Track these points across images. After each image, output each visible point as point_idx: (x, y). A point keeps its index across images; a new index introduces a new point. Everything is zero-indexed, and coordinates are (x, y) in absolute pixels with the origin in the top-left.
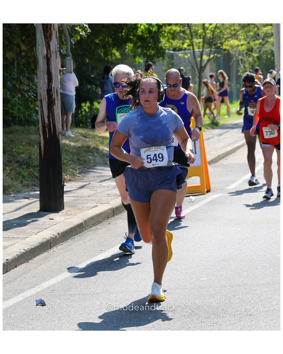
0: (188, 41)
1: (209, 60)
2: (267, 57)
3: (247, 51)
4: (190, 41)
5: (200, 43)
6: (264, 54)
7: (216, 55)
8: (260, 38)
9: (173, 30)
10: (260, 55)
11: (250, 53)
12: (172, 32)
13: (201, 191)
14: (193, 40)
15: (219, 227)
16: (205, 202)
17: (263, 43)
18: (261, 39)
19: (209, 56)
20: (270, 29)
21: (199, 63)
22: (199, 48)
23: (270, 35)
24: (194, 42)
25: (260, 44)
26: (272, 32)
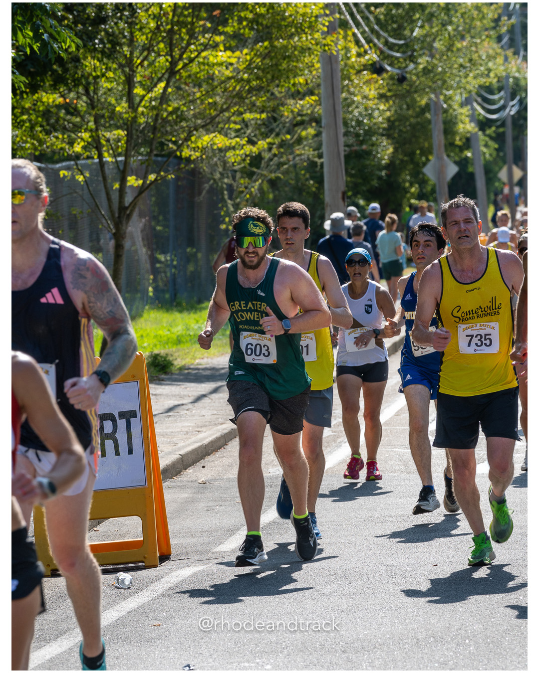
0: (86, 135)
1: (141, 190)
4: (90, 137)
5: (119, 140)
7: (162, 173)
9: (43, 103)
11: (255, 170)
12: (41, 109)
13: (145, 558)
14: (100, 132)
15: (211, 660)
16: (159, 587)
17: (291, 142)
19: (145, 178)
21: (115, 197)
22: (115, 156)
24: (103, 136)
25: (282, 144)
26: (312, 112)
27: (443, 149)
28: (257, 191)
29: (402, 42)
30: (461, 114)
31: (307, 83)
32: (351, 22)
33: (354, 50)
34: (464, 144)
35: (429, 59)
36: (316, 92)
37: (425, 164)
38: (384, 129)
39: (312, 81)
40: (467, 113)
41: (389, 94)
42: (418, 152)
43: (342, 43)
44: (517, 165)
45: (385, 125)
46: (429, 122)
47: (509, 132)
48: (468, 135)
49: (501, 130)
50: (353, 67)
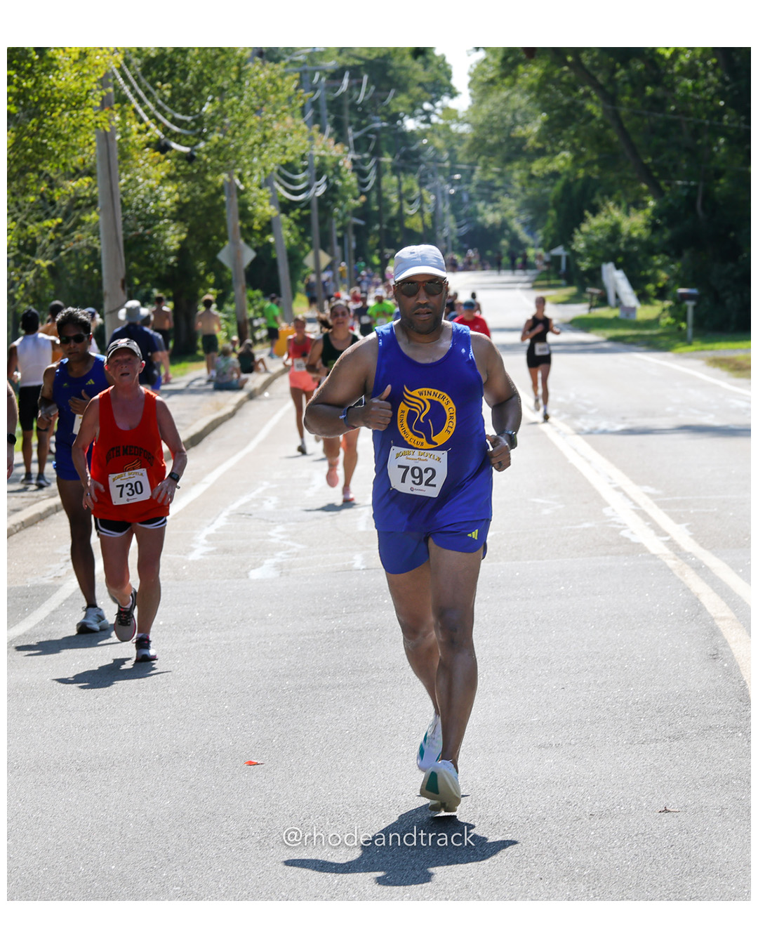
2: (79, 268)
3: (17, 252)
6: (69, 261)
8: (58, 212)
10: (56, 262)
11: (28, 257)
17: (67, 226)
18: (59, 215)
20: (86, 186)
23: (90, 202)
25: (58, 228)
26: (91, 194)
27: (238, 233)
28: (32, 281)
29: (189, 119)
30: (261, 197)
31: (84, 164)
32: (130, 96)
33: (135, 126)
34: (264, 228)
35: (221, 136)
36: (93, 172)
37: (218, 249)
38: (172, 213)
39: (89, 161)
40: (267, 196)
41: (178, 174)
42: (215, 238)
43: (117, 118)
44: (325, 250)
45: (174, 209)
46: (223, 204)
47: (315, 214)
48: (268, 219)
49: (305, 212)
50: (134, 146)
